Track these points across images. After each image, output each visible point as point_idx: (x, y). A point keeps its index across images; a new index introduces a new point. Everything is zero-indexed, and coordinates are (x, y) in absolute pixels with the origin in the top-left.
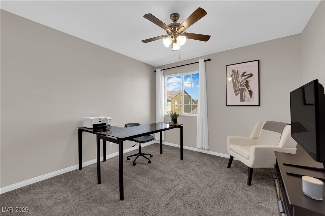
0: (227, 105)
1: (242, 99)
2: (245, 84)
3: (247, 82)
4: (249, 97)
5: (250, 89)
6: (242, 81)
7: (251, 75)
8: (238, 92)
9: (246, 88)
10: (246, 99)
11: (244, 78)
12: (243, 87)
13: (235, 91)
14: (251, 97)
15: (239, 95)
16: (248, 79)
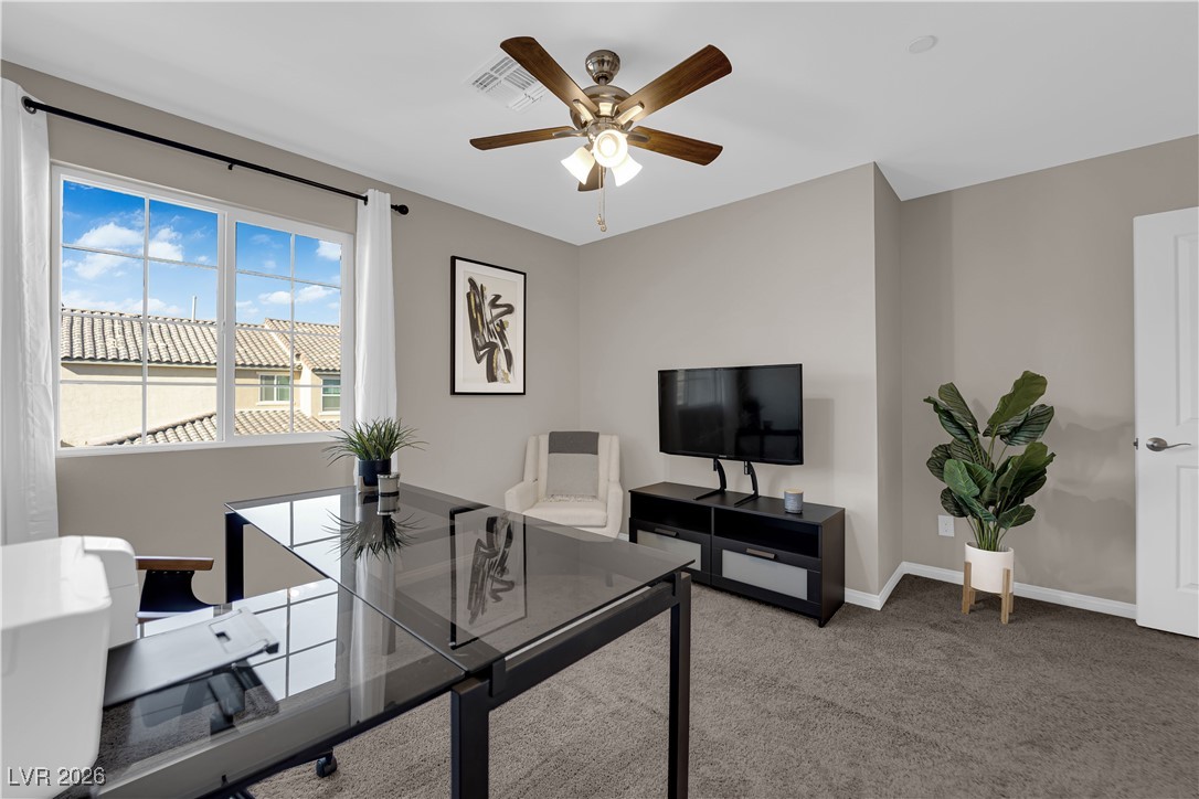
0: (453, 392)
1: (492, 377)
2: (499, 329)
3: (502, 326)
4: (506, 371)
5: (507, 347)
6: (492, 322)
7: (510, 309)
8: (482, 353)
9: (498, 341)
10: (499, 374)
11: (496, 311)
12: (493, 340)
13: (477, 348)
14: (509, 370)
15: (485, 360)
16: (504, 318)
